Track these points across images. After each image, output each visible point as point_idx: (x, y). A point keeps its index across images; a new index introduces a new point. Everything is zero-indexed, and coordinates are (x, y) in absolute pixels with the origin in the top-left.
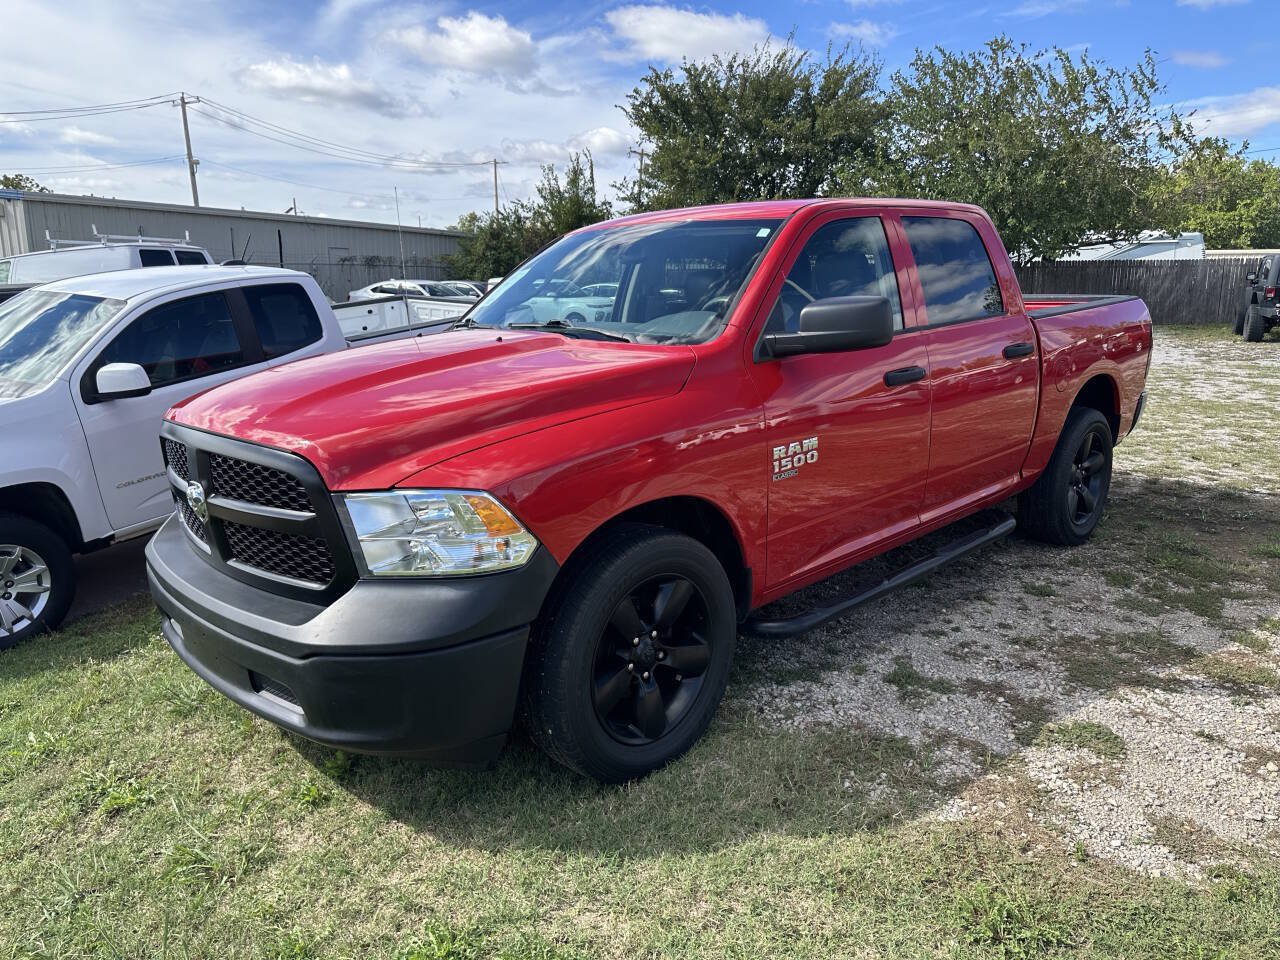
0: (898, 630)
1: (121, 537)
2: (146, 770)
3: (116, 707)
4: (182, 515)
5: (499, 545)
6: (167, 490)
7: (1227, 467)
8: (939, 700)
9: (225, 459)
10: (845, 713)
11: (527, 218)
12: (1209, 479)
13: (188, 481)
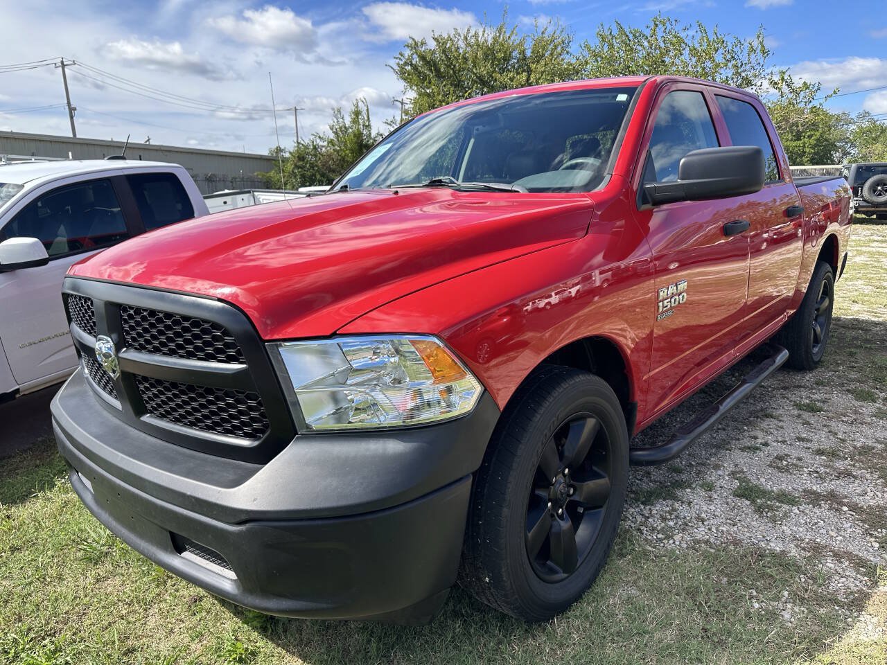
0: (718, 447)
1: (25, 391)
2: (60, 626)
3: (25, 555)
4: (86, 371)
5: (441, 392)
6: (70, 346)
7: (880, 308)
8: (791, 511)
9: (138, 311)
10: (717, 530)
11: (323, 146)
12: (876, 317)
13: (95, 337)
